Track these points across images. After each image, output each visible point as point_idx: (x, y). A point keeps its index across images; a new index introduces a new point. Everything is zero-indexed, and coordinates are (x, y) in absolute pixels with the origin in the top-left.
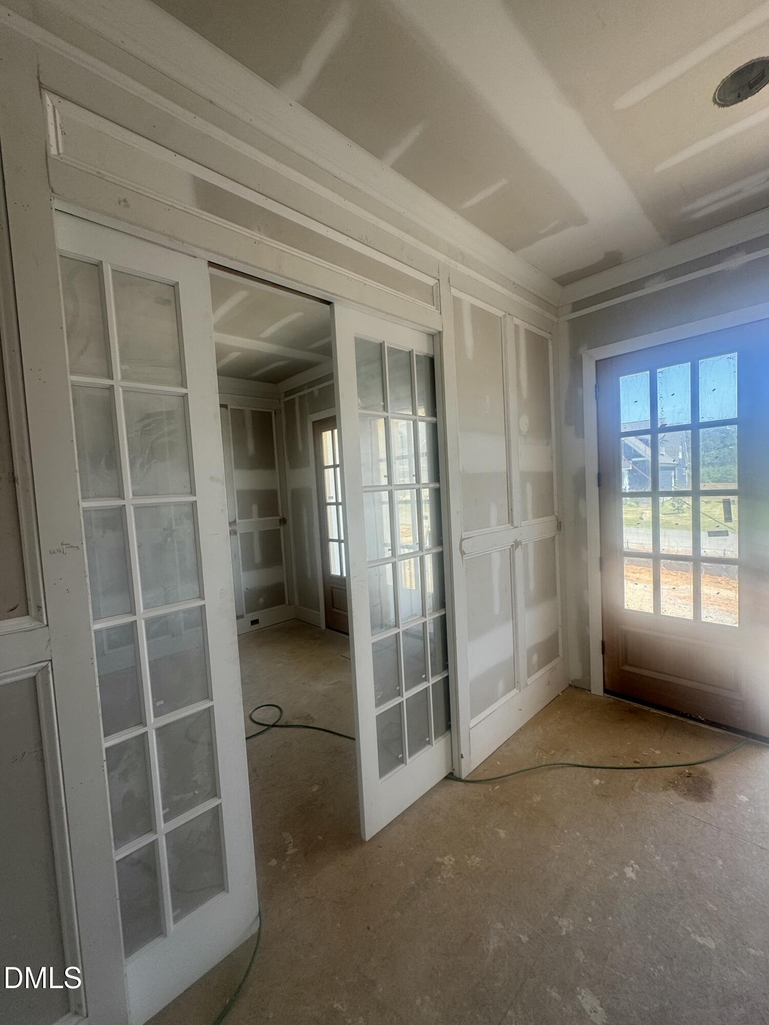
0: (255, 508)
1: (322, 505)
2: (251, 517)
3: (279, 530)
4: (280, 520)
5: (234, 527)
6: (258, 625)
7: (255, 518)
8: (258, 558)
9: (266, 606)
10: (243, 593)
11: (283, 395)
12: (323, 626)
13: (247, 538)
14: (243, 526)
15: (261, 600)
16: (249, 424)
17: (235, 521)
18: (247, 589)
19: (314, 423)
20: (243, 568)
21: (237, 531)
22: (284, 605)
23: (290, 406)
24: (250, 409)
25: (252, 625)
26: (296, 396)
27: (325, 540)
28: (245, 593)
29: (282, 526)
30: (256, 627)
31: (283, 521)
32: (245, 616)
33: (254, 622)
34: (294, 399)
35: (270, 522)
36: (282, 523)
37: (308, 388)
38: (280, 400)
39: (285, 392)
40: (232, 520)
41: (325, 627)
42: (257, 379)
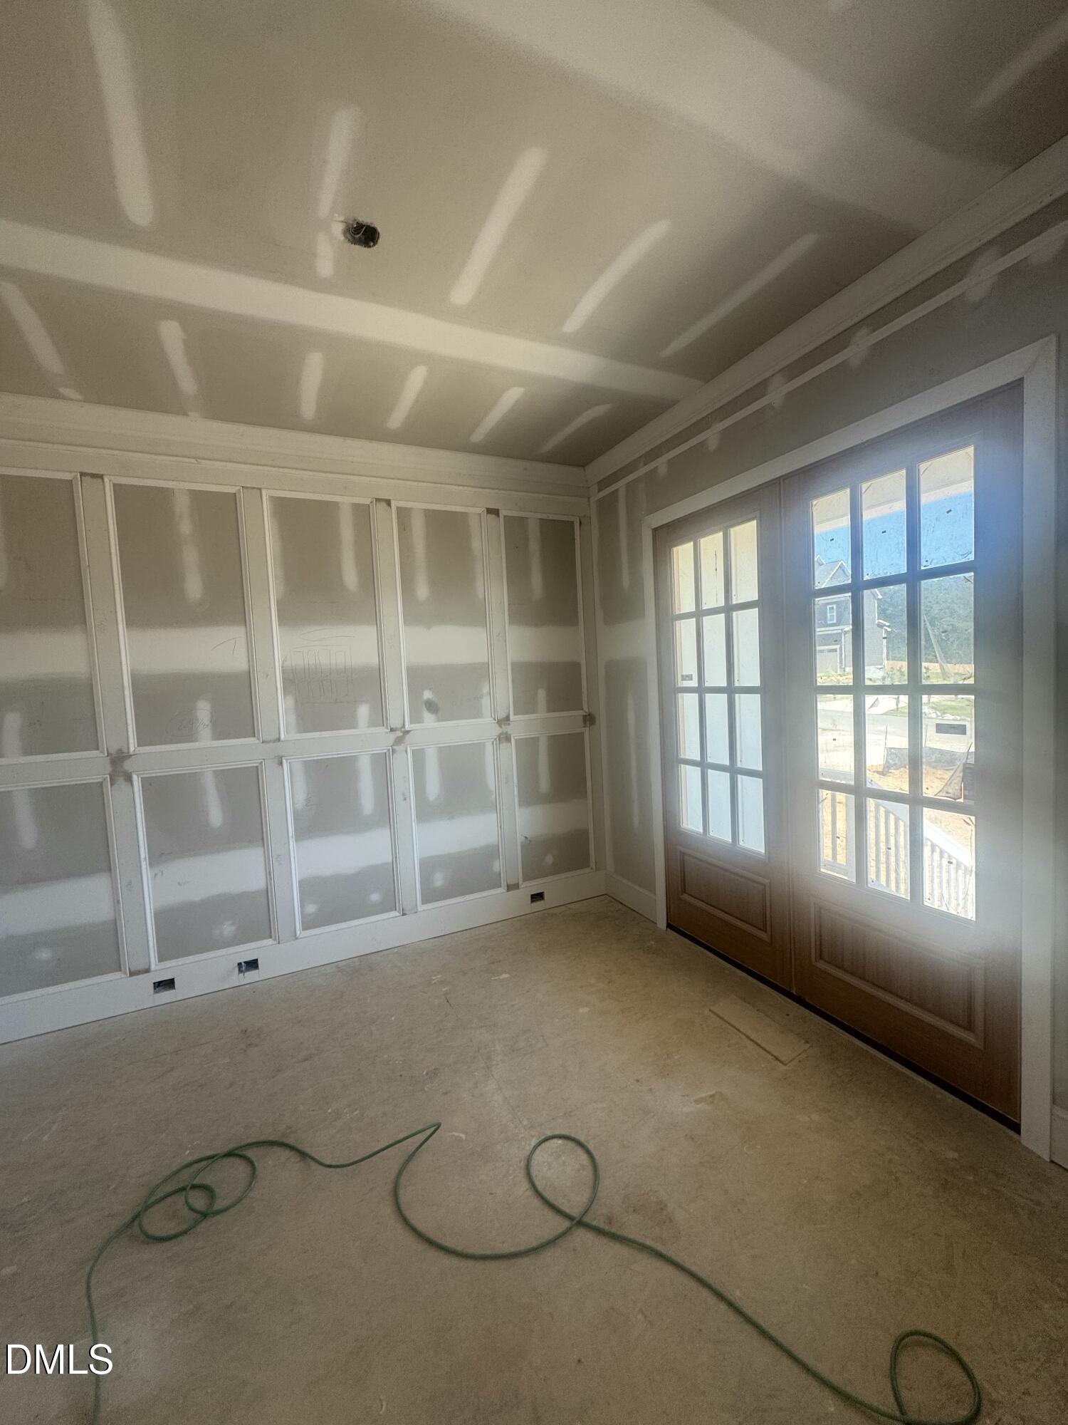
0: (542, 694)
1: (668, 694)
2: (533, 712)
3: (582, 734)
4: (584, 716)
5: (506, 729)
6: (542, 902)
7: (541, 713)
8: (545, 784)
9: (557, 869)
10: (519, 848)
11: (596, 488)
12: (662, 924)
13: (527, 747)
14: (521, 727)
15: (549, 859)
16: (534, 546)
17: (508, 718)
18: (526, 837)
19: (655, 530)
20: (519, 801)
21: (510, 735)
22: (587, 870)
23: (607, 507)
24: (539, 516)
25: (532, 902)
26: (621, 485)
27: (671, 761)
28: (523, 846)
29: (588, 729)
30: (539, 905)
31: (590, 719)
32: (522, 885)
33: (537, 897)
34: (616, 491)
35: (568, 721)
36: (588, 723)
37: (645, 465)
38: (589, 498)
39: (599, 482)
40: (502, 715)
41: (665, 925)
42: (550, 459)
